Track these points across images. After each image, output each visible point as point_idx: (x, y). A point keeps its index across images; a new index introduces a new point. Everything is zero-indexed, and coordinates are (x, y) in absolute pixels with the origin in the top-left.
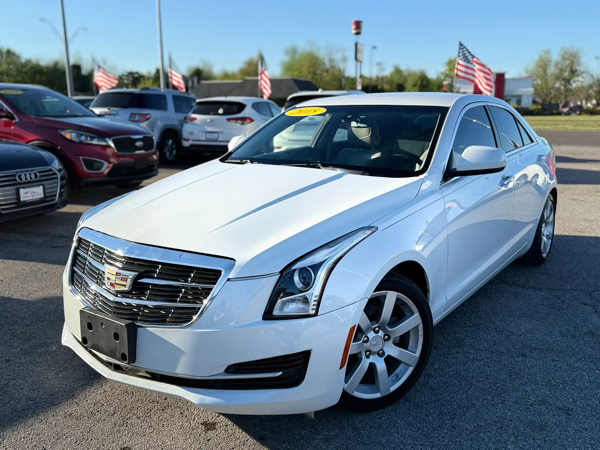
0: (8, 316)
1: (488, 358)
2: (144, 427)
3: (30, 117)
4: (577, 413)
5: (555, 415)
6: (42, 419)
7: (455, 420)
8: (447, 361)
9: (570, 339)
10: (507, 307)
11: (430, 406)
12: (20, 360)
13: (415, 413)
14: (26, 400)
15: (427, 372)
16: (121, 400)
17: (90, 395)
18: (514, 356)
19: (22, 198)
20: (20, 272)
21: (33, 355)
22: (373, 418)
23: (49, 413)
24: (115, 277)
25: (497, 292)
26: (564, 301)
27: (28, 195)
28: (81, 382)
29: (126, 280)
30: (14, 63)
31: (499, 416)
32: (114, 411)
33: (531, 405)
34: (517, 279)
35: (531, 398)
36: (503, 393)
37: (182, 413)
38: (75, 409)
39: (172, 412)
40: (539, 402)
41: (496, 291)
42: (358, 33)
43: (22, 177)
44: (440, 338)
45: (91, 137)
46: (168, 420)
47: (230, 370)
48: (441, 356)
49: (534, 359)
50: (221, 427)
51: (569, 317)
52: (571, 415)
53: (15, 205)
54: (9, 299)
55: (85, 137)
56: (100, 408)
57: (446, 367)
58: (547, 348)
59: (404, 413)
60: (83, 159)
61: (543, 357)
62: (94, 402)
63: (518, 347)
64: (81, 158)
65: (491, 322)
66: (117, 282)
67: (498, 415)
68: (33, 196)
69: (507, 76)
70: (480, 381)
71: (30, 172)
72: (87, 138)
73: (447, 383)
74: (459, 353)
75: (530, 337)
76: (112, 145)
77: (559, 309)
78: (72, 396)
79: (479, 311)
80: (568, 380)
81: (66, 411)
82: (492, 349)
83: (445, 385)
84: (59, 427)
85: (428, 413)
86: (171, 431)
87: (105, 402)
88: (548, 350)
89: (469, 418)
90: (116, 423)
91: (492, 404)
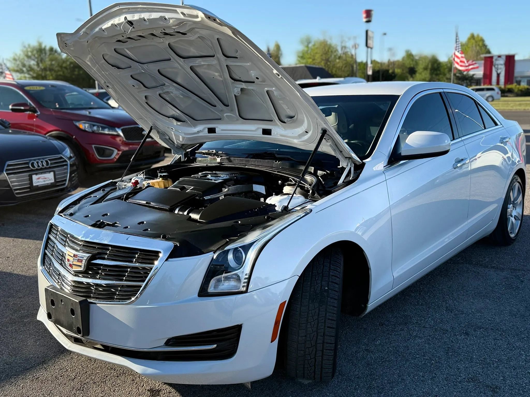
0: (6, 289)
1: (430, 336)
2: (97, 392)
3: (50, 110)
4: (504, 392)
5: (481, 392)
6: (13, 382)
7: (382, 394)
8: (389, 337)
9: (518, 319)
10: (464, 286)
11: (362, 380)
12: (7, 328)
13: (345, 387)
14: (3, 364)
15: (367, 347)
16: (84, 366)
17: (58, 362)
18: (456, 334)
19: (35, 183)
20: (26, 250)
21: (19, 324)
22: (304, 390)
23: (20, 376)
24: (73, 258)
25: (458, 272)
26: (522, 281)
27: (40, 180)
28: (54, 349)
29: (81, 261)
30: (56, 59)
31: (426, 392)
32: (75, 376)
33: (460, 382)
34: (482, 258)
35: (462, 375)
36: (435, 370)
37: (134, 380)
38: (42, 373)
39: (125, 379)
40: (469, 380)
41: (458, 270)
42: (368, 21)
43: (35, 165)
44: (390, 315)
45: (102, 127)
46: (119, 386)
47: (170, 343)
48: (385, 333)
49: (476, 337)
50: (165, 393)
51: (523, 297)
52: (497, 392)
53: (28, 190)
54: (10, 274)
55: (97, 128)
56: (64, 373)
57: (387, 344)
58: (492, 327)
59: (335, 386)
60: (95, 147)
61: (486, 336)
62: (60, 368)
63: (463, 326)
64: (93, 146)
65: (443, 301)
66: (75, 263)
67: (424, 390)
68: (44, 181)
69: (517, 58)
70: (417, 357)
71: (42, 160)
72: (99, 128)
73: (384, 358)
74: (403, 330)
75: (478, 316)
76: (121, 134)
77: (516, 289)
78: (43, 362)
79: (435, 290)
80: (504, 359)
81: (35, 375)
82: (436, 327)
83: (381, 360)
84: (25, 389)
85: (357, 387)
86: (120, 395)
87: (70, 368)
88: (493, 329)
89: (396, 392)
90: (74, 387)
91: (421, 380)
